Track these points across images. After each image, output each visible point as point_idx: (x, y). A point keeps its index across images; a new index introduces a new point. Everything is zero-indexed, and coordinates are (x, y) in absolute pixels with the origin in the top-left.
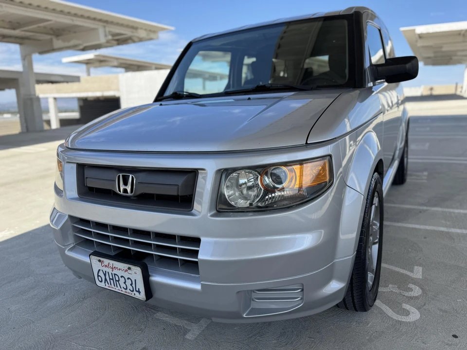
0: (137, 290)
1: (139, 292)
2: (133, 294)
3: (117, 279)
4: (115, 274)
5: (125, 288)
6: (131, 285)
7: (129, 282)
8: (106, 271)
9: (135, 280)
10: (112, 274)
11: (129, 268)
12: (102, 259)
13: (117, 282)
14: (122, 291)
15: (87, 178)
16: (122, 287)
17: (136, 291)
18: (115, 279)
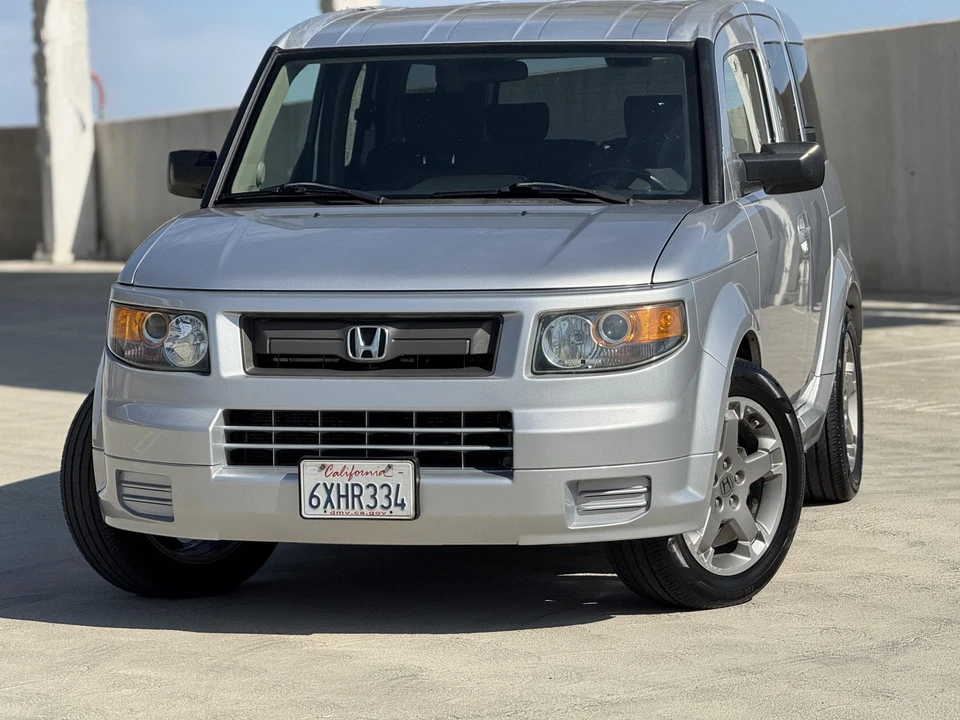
0: (399, 502)
1: (402, 505)
2: (388, 513)
3: (357, 492)
4: (353, 485)
5: (372, 505)
6: (388, 497)
7: (381, 493)
8: (332, 485)
9: (398, 485)
10: (347, 485)
11: (390, 467)
12: (328, 463)
13: (356, 499)
14: (363, 514)
15: (271, 339)
16: (364, 506)
17: (396, 505)
18: (351, 495)
